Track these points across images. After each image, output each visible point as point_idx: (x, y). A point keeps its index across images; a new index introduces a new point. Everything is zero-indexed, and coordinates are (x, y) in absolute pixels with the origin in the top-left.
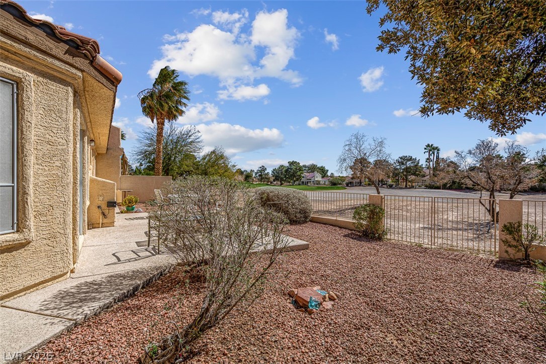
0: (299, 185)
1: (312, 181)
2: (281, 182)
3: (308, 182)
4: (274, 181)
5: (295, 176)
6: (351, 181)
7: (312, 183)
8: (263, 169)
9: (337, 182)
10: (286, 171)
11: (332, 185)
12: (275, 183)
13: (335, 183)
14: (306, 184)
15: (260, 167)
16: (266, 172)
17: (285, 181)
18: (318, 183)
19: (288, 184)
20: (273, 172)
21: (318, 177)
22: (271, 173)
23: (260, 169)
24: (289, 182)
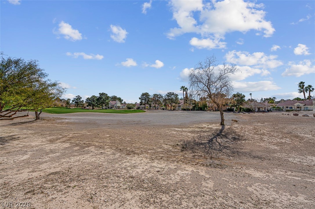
0: (106, 109)
1: (115, 106)
2: (93, 107)
3: (112, 107)
4: (88, 106)
5: (104, 103)
6: (139, 106)
7: (115, 107)
8: (79, 98)
9: (131, 107)
10: (98, 100)
11: (128, 109)
12: (88, 108)
13: (130, 108)
14: (110, 108)
15: (77, 97)
16: (81, 100)
17: (96, 106)
18: (119, 107)
19: (98, 108)
20: (87, 100)
21: (119, 104)
22: (85, 100)
23: (76, 98)
24: (99, 107)
